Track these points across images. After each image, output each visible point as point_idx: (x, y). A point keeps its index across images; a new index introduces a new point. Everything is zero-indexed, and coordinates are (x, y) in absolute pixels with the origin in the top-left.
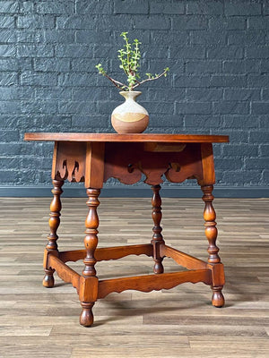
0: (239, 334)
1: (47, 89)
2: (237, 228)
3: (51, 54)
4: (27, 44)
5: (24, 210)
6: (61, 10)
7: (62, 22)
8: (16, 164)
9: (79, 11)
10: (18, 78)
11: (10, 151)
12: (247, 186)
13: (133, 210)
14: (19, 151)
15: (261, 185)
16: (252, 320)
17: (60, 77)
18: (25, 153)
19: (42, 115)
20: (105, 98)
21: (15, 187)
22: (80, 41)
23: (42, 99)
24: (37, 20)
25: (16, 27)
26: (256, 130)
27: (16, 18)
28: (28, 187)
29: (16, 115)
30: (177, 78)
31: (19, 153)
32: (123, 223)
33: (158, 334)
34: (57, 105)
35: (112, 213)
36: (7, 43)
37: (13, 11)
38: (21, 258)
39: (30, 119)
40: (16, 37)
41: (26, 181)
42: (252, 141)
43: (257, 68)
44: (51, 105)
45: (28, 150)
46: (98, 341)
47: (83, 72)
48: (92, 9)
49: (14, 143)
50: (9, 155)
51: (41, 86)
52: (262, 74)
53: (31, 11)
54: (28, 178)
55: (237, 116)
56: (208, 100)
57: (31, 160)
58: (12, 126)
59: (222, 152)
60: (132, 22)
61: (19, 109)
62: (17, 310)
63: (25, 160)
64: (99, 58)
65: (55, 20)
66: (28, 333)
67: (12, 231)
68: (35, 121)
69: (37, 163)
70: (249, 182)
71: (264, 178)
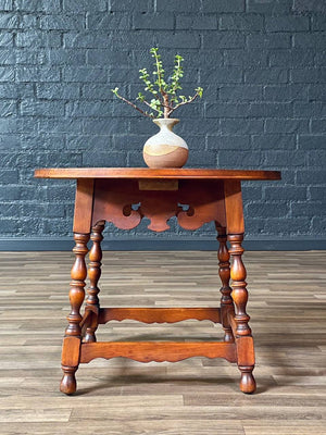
0: (304, 417)
1: (53, 120)
2: (286, 287)
3: (57, 78)
4: (28, 65)
5: (26, 267)
6: (69, 25)
7: (71, 39)
8: (15, 211)
9: (91, 26)
10: (18, 107)
11: (8, 195)
12: (293, 236)
13: (159, 266)
14: (19, 195)
15: (310, 235)
16: (317, 399)
17: (68, 106)
18: (26, 197)
19: (46, 152)
20: (123, 131)
21: (14, 239)
22: (92, 62)
23: (46, 133)
24: (40, 37)
25: (14, 46)
26: (304, 169)
27: (15, 35)
28: (29, 238)
29: (16, 152)
30: (210, 107)
31: (19, 198)
32: (148, 281)
33: (204, 418)
34: (65, 140)
35: (134, 270)
36: (4, 65)
37: (11, 26)
38: (27, 325)
39: (32, 157)
40: (15, 58)
41: (27, 231)
42: (300, 182)
43: (304, 94)
44: (58, 140)
45: (30, 194)
46: (130, 427)
47: (96, 100)
48: (106, 25)
49: (13, 185)
50: (7, 200)
51: (45, 117)
52: (311, 101)
53: (33, 26)
54: (29, 228)
55: (280, 151)
56: (247, 133)
57: (33, 206)
58: (10, 166)
59: (263, 195)
60: (154, 39)
61: (19, 145)
62: (26, 389)
63: (26, 206)
64: (115, 82)
65: (62, 37)
66: (41, 418)
67: (13, 292)
68: (38, 158)
69: (41, 210)
70: (296, 232)
71: (314, 227)
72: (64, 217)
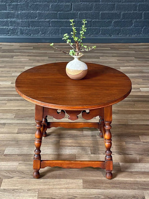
8: (6, 24)
12: (134, 36)
15: (141, 36)
18: (11, 17)
21: (7, 37)
26: (142, 3)
28: (14, 37)
31: (8, 18)
41: (13, 33)
42: (139, 10)
49: (4, 11)
50: (3, 19)
57: (14, 22)
58: (2, 2)
59: (122, 16)
63: (11, 22)
69: (18, 24)
70: (135, 34)
71: (143, 32)
72: (29, 27)
